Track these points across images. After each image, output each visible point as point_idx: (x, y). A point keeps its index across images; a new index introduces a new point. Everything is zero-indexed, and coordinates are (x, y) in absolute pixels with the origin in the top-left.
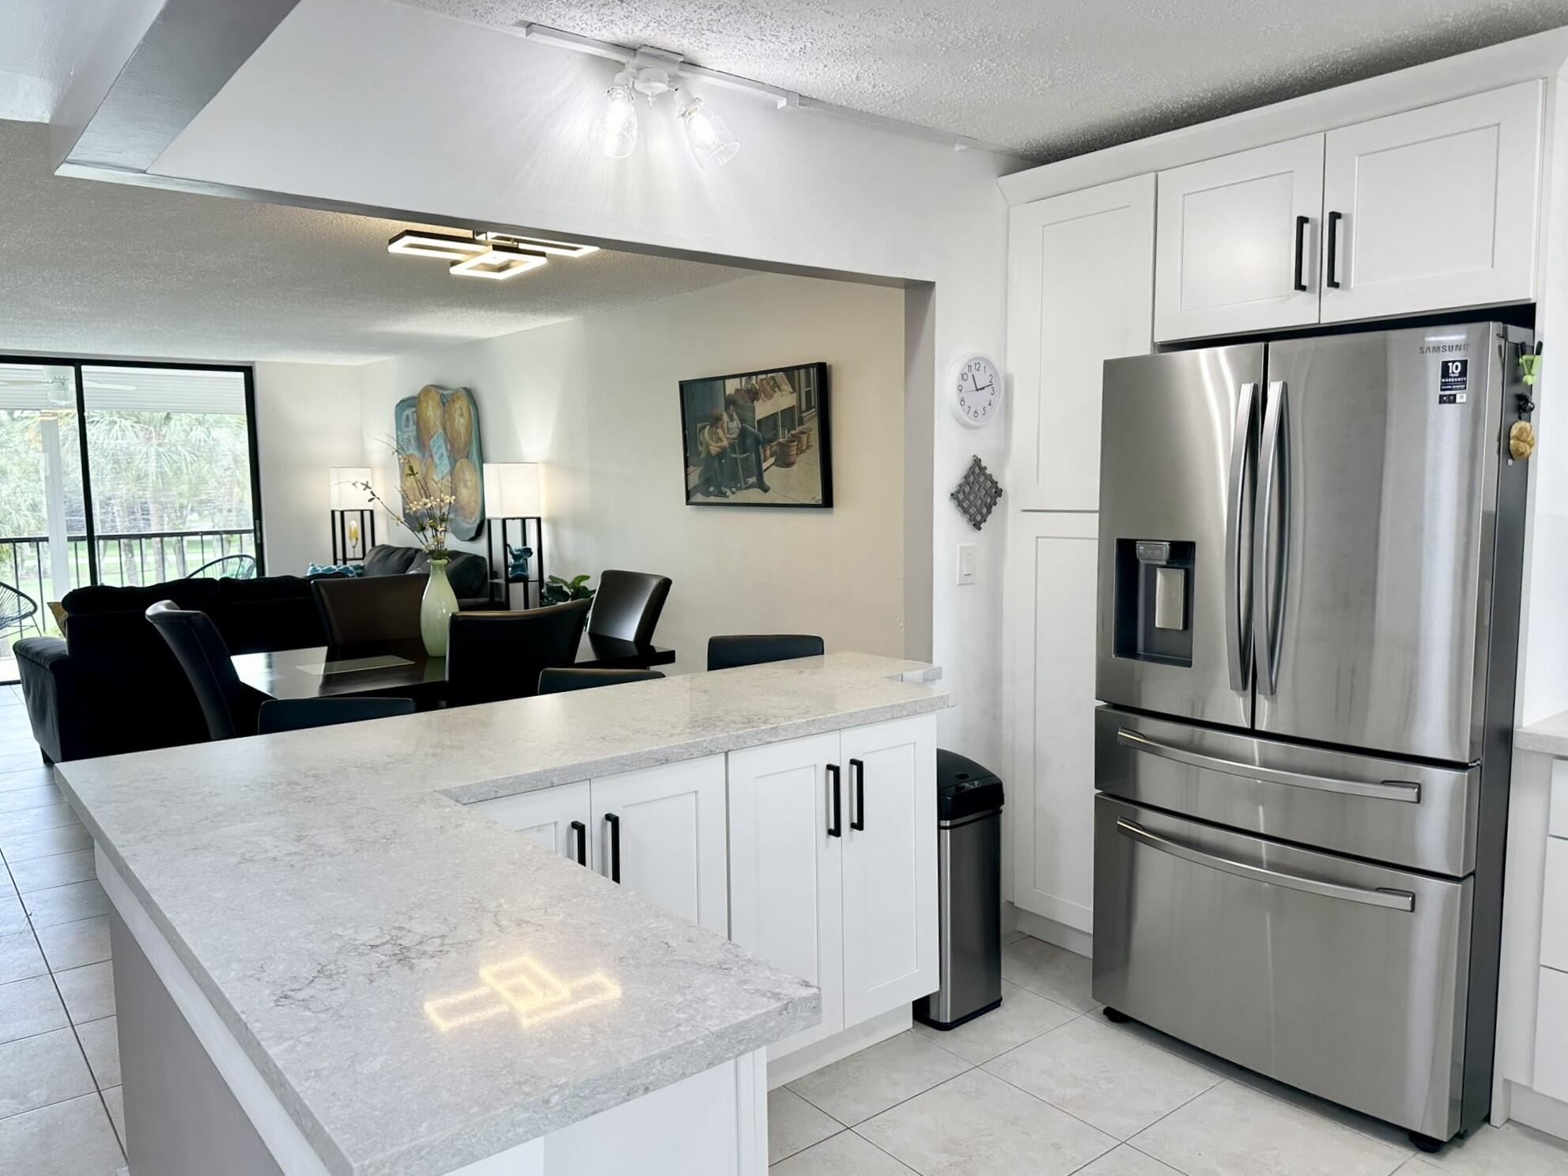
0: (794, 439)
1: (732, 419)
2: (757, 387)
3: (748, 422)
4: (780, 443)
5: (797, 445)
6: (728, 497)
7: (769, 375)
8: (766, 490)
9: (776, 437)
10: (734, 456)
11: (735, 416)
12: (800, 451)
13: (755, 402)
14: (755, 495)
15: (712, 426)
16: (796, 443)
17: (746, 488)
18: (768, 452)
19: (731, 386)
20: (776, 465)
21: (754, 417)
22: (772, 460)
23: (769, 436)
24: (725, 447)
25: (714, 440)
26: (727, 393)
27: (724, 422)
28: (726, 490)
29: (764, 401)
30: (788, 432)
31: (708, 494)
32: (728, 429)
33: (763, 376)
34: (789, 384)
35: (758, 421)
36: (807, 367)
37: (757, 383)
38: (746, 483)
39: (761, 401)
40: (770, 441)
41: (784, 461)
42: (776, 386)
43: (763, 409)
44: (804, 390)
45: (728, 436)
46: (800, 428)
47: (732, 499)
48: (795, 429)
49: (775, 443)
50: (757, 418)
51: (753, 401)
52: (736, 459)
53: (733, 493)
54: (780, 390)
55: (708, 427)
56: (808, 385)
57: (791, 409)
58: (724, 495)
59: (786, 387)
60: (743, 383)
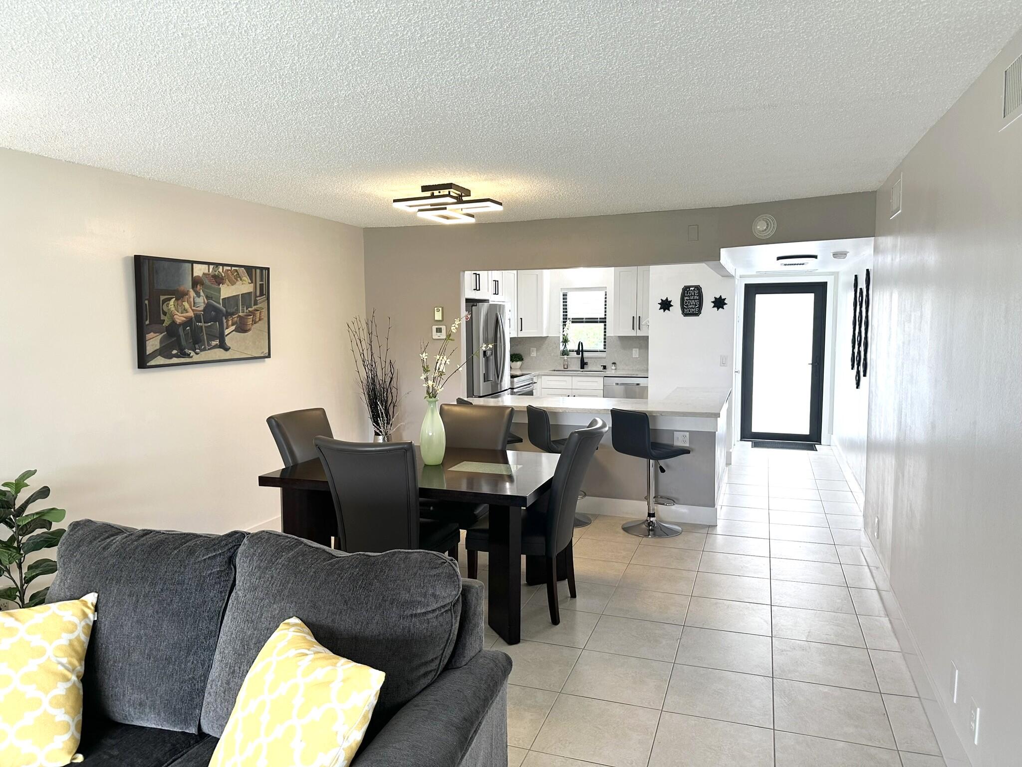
0: (250, 314)
1: (198, 295)
2: (223, 275)
3: (213, 299)
4: (239, 316)
5: (253, 317)
6: (192, 357)
7: (233, 268)
8: (227, 349)
9: (237, 311)
10: (200, 324)
11: (202, 294)
12: (254, 322)
13: (221, 285)
14: (219, 354)
15: (177, 299)
16: (252, 317)
17: (209, 349)
18: (230, 323)
19: (199, 271)
20: (236, 332)
21: (220, 296)
22: (233, 328)
23: (233, 310)
24: (192, 317)
25: (180, 311)
26: (195, 274)
27: (190, 297)
28: (190, 351)
29: (228, 285)
30: (247, 309)
31: (170, 357)
32: (194, 303)
33: (229, 268)
34: (248, 277)
35: (222, 299)
36: (262, 269)
37: (223, 272)
38: (209, 345)
39: (225, 285)
40: (232, 314)
41: (242, 328)
42: (238, 277)
43: (226, 291)
44: (258, 283)
45: (193, 308)
46: (255, 307)
47: (196, 358)
48: (252, 308)
49: (237, 316)
50: (222, 298)
51: (219, 285)
52: (201, 327)
53: (197, 354)
54: (241, 280)
55: (174, 299)
56: (262, 280)
57: (250, 293)
58: (188, 356)
59: (246, 279)
60: (211, 270)
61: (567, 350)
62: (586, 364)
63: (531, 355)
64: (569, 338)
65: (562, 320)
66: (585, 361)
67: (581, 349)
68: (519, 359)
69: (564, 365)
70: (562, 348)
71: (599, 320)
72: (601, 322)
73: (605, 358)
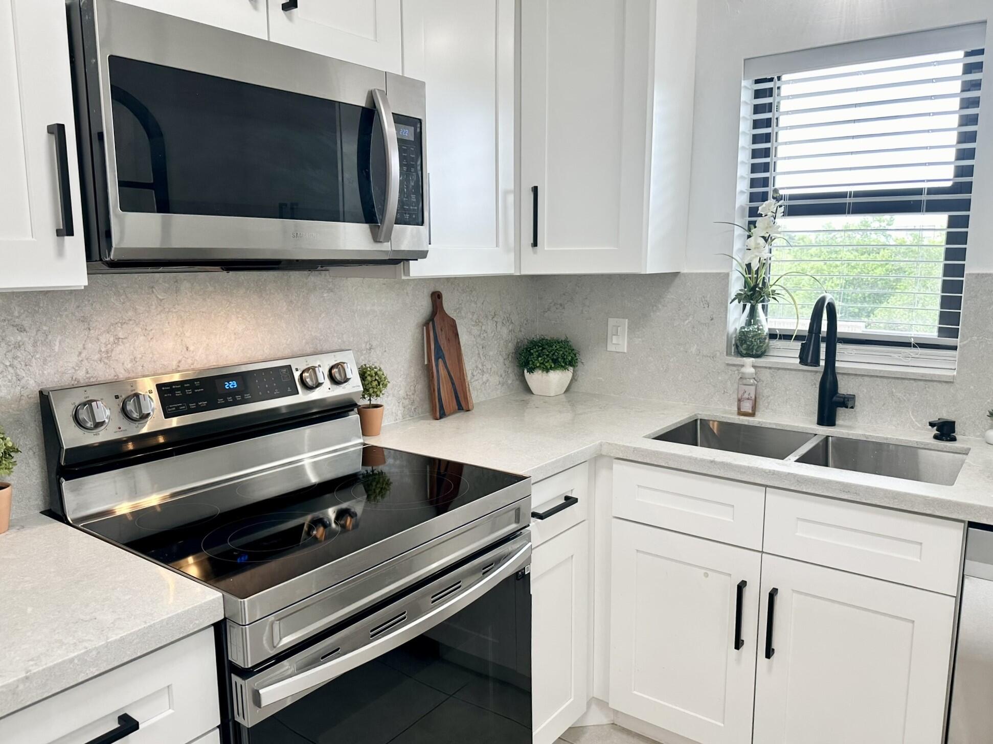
61: (757, 335)
62: (847, 402)
63: (611, 348)
64: (775, 276)
65: (742, 200)
66: (845, 387)
67: (824, 327)
68: (555, 361)
69: (739, 401)
70: (736, 318)
71: (924, 197)
72: (934, 207)
73: (949, 382)
